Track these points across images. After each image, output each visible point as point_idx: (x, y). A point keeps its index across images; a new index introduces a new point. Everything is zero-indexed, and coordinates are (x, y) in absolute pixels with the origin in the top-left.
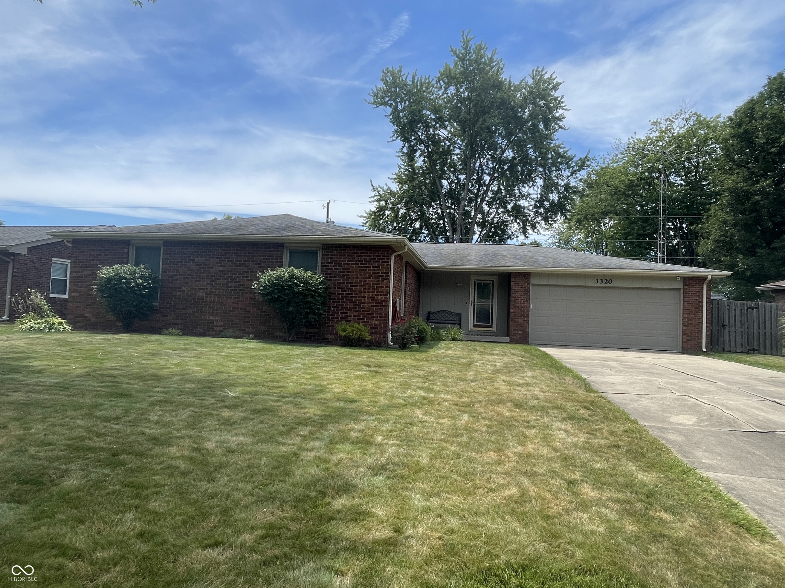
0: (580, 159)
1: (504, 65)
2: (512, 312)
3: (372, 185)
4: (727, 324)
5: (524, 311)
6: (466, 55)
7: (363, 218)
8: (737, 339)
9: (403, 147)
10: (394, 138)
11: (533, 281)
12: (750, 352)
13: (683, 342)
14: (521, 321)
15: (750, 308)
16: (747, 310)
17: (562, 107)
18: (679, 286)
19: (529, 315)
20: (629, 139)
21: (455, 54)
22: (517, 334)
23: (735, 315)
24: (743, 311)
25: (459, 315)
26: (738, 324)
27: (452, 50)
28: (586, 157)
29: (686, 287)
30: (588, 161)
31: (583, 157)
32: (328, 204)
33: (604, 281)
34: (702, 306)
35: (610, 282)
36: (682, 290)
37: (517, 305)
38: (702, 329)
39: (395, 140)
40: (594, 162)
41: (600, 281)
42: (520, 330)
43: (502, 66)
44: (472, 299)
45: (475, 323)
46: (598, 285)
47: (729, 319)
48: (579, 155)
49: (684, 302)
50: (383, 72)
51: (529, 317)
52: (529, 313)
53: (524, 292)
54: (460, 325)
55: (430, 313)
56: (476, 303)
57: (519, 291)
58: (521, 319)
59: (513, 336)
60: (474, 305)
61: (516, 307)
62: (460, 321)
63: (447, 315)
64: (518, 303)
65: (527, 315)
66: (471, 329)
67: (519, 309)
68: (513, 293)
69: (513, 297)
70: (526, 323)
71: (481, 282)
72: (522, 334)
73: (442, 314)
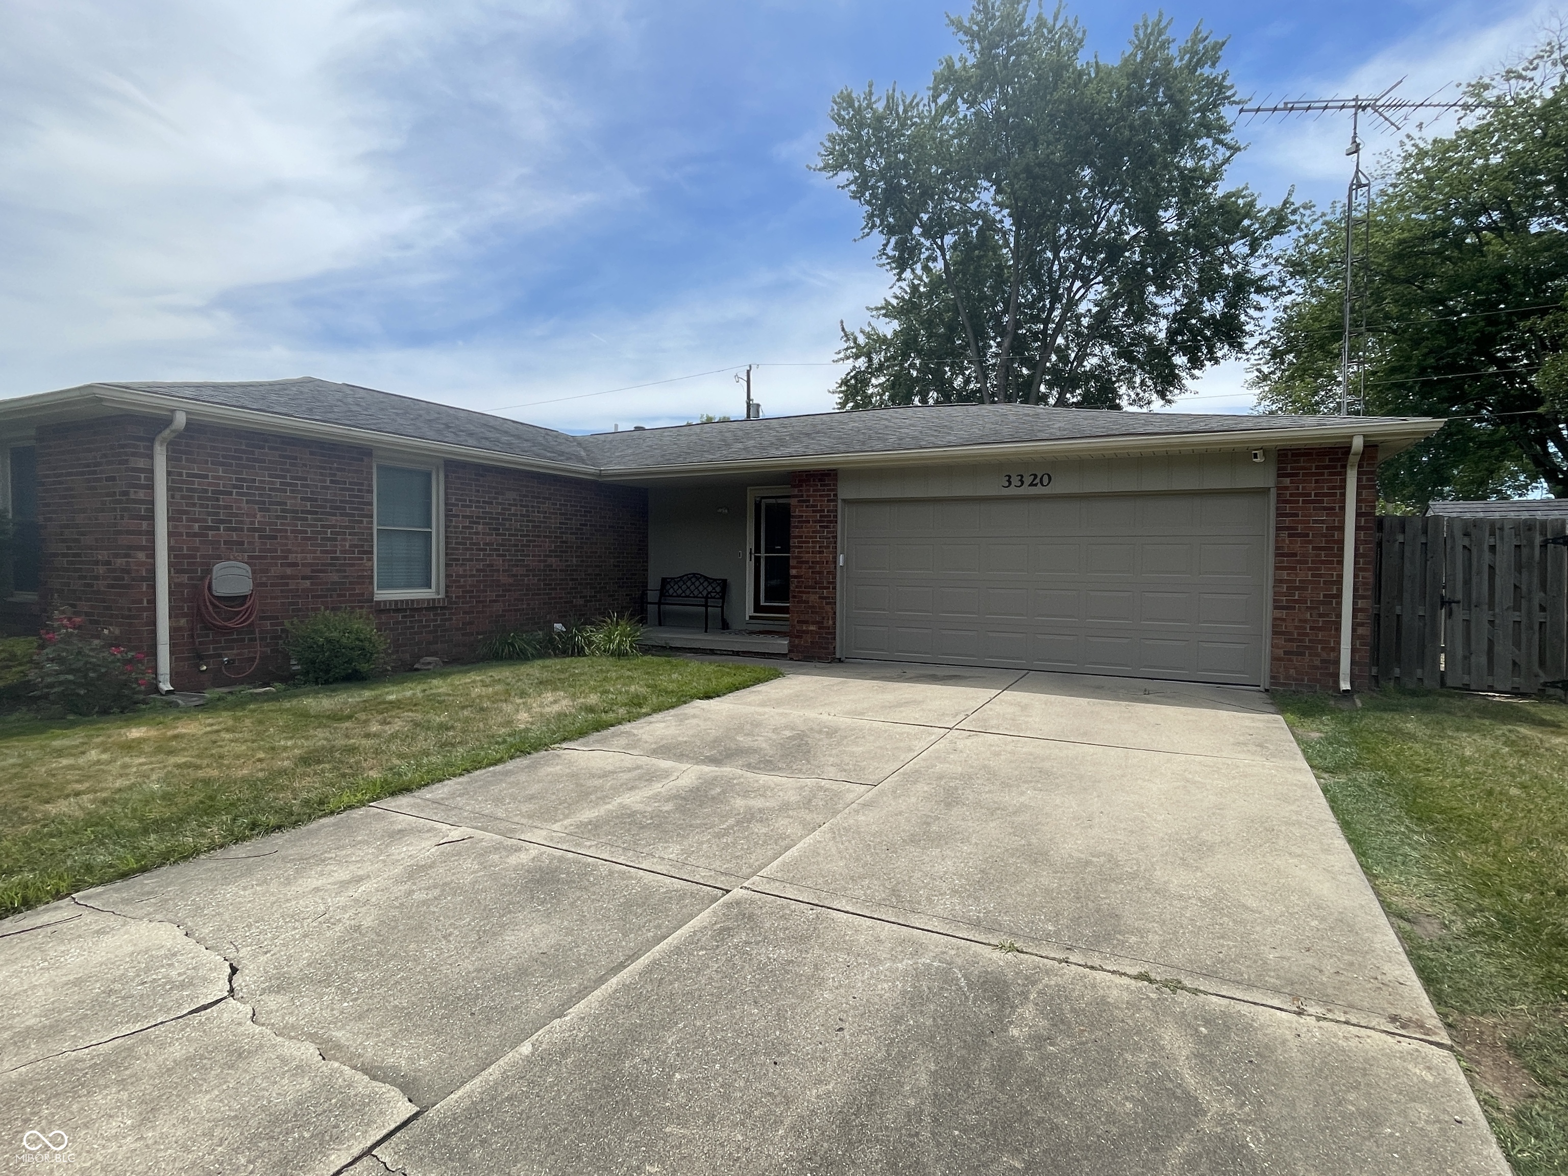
0: (1272, 212)
1: (1084, 32)
2: (795, 577)
3: (843, 329)
4: (1459, 596)
5: (820, 573)
6: (986, 24)
7: (837, 395)
8: (1498, 648)
9: (886, 245)
10: (867, 230)
11: (845, 492)
12: (1551, 691)
13: (1275, 659)
14: (813, 598)
15: (1555, 541)
16: (1544, 545)
17: (1228, 98)
18: (1265, 478)
19: (834, 583)
20: (1402, 144)
21: (960, 26)
22: (807, 632)
23: (1492, 568)
24: (1525, 551)
25: (724, 584)
26: (1504, 598)
27: (952, 22)
28: (1285, 203)
29: (1287, 481)
30: (1294, 212)
31: (1277, 205)
32: (748, 372)
33: (1028, 480)
34: (1341, 542)
35: (1045, 481)
36: (1273, 492)
37: (806, 557)
38: (1339, 616)
39: (868, 234)
40: (1308, 212)
41: (1015, 481)
42: (813, 623)
43: (1080, 35)
44: (750, 544)
45: (762, 603)
46: (1012, 491)
47: (1467, 582)
48: (1267, 202)
49: (1278, 529)
50: (835, 102)
51: (834, 588)
52: (834, 578)
53: (820, 522)
54: (722, 607)
55: (664, 580)
56: (763, 554)
57: (808, 522)
58: (816, 593)
59: (797, 637)
60: (757, 560)
61: (802, 562)
62: (723, 598)
63: (697, 583)
64: (808, 552)
65: (829, 583)
66: (751, 617)
67: (810, 568)
68: (797, 527)
69: (795, 537)
70: (827, 604)
71: (773, 501)
72: (817, 633)
73: (689, 583)
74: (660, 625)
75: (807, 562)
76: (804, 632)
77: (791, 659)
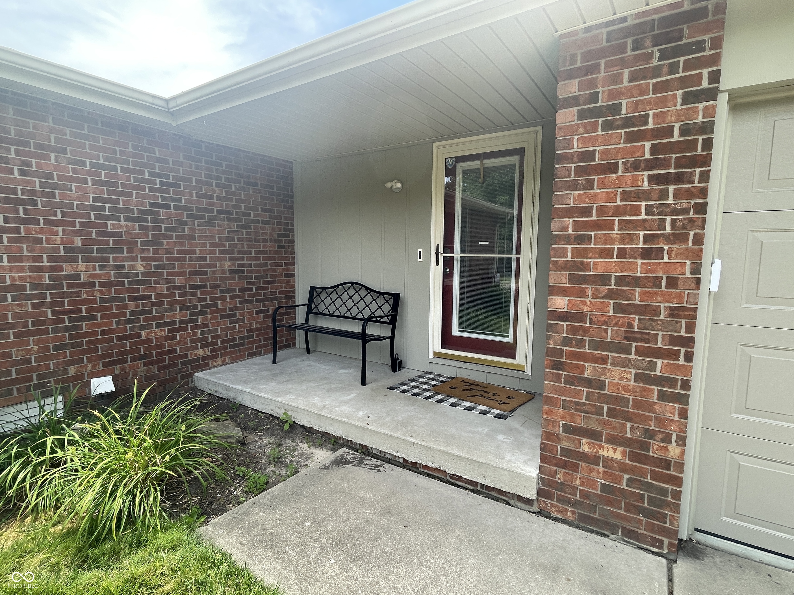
25: (395, 300)
45: (456, 333)
51: (689, 357)
52: (691, 328)
53: (650, 165)
54: (392, 338)
55: (313, 289)
56: (457, 255)
57: (613, 168)
58: (627, 364)
59: (564, 465)
60: (448, 263)
61: (586, 280)
62: (393, 322)
63: (356, 297)
64: (608, 253)
65: (675, 340)
66: (436, 355)
67: (611, 295)
68: (573, 186)
69: (569, 212)
70: (662, 396)
71: (475, 164)
72: (624, 468)
73: (345, 296)
74: (308, 352)
75: (604, 280)
76: (584, 457)
77: (540, 513)
